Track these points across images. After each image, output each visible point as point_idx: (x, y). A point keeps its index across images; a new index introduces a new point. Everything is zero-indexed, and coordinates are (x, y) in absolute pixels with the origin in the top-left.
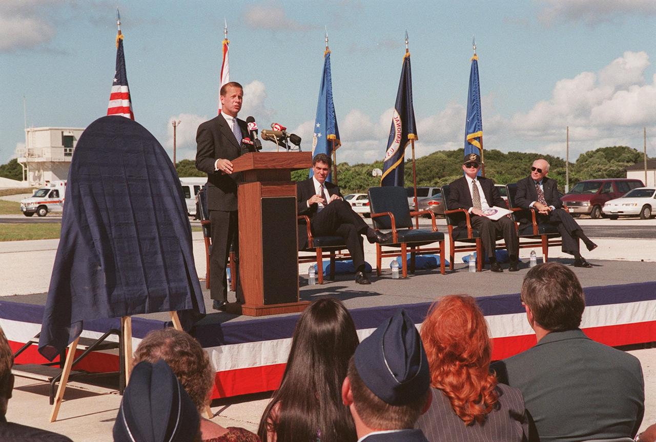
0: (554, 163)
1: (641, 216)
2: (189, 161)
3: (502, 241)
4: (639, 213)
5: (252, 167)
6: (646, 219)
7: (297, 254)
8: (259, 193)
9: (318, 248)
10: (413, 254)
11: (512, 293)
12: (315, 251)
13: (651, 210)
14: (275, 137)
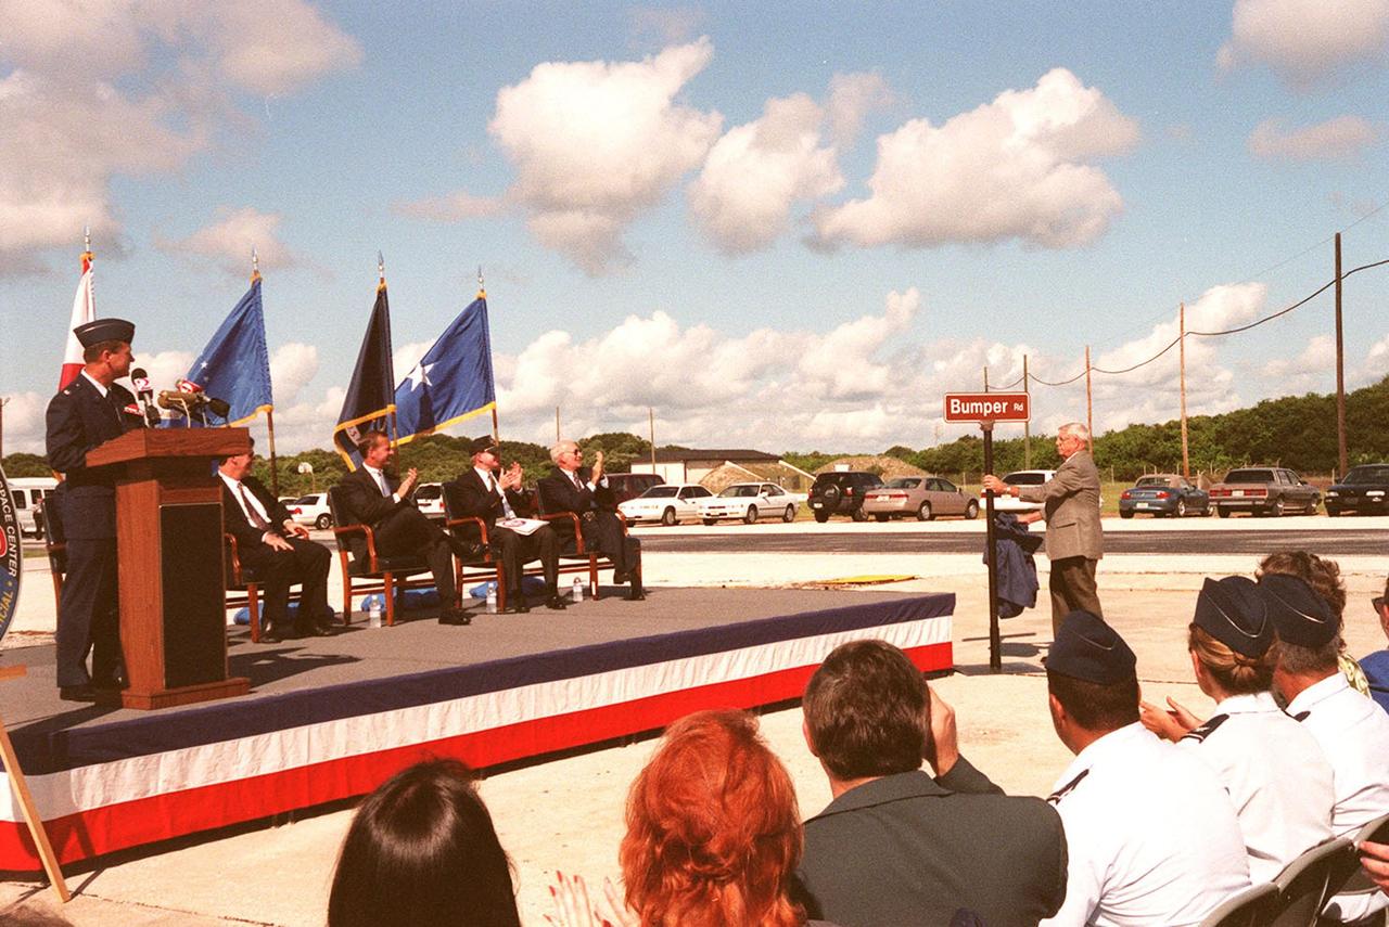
0: (540, 454)
1: (663, 522)
2: (23, 455)
3: (538, 564)
4: (660, 518)
5: (143, 455)
6: (669, 525)
7: (223, 595)
8: (156, 498)
9: (250, 585)
10: (400, 591)
11: (569, 647)
12: (245, 590)
13: (674, 514)
14: (184, 404)
